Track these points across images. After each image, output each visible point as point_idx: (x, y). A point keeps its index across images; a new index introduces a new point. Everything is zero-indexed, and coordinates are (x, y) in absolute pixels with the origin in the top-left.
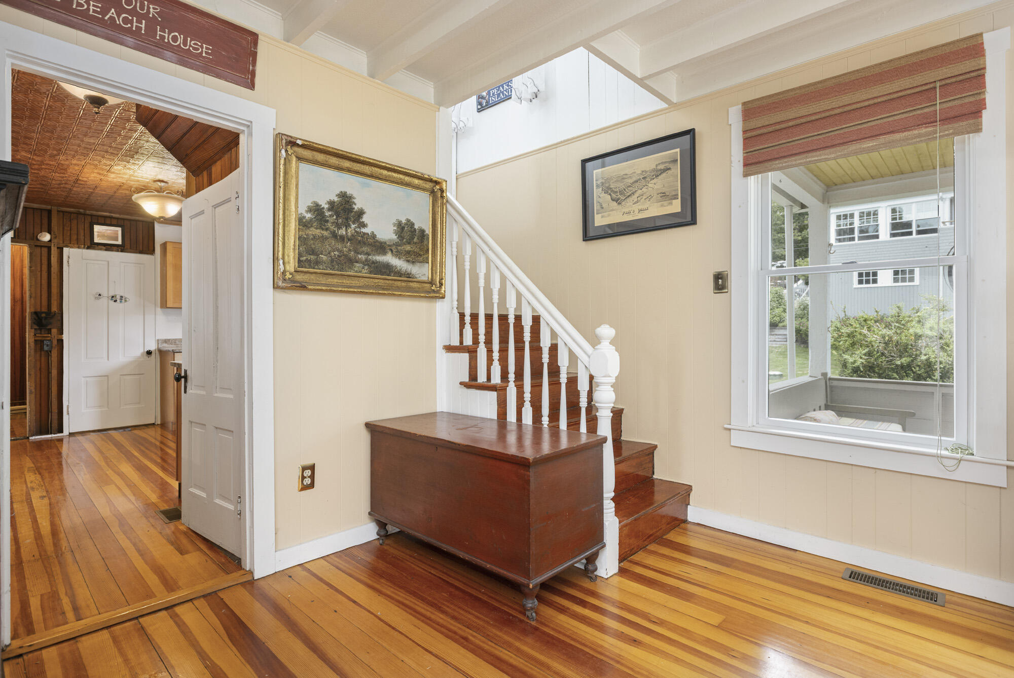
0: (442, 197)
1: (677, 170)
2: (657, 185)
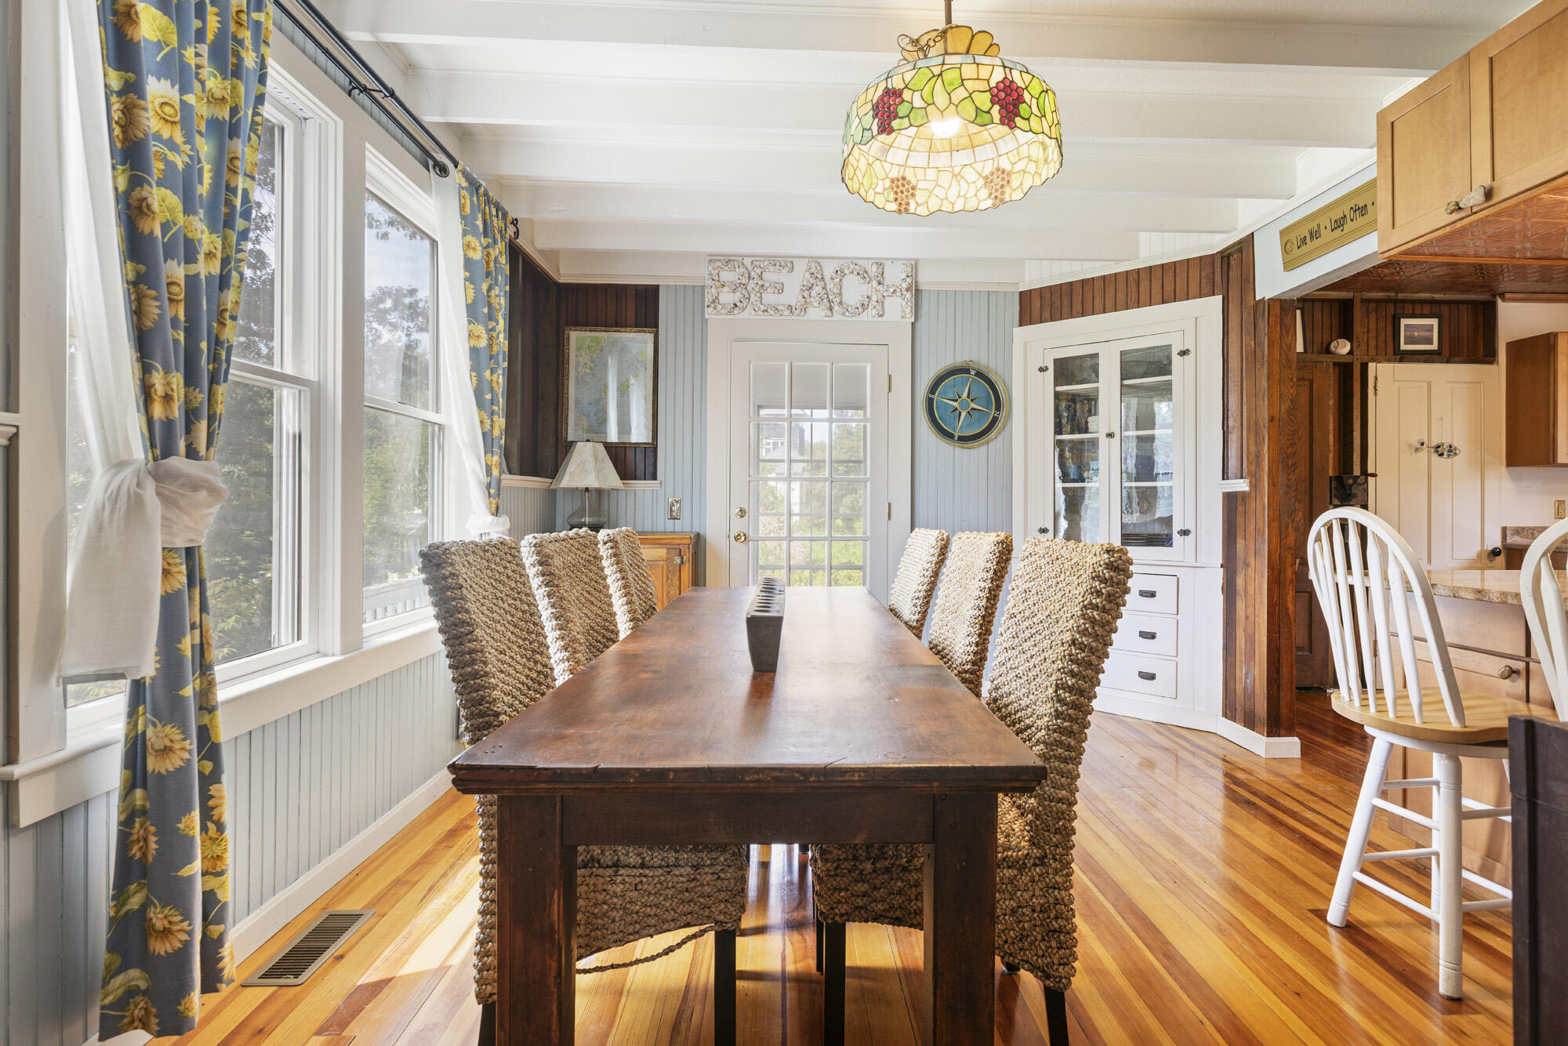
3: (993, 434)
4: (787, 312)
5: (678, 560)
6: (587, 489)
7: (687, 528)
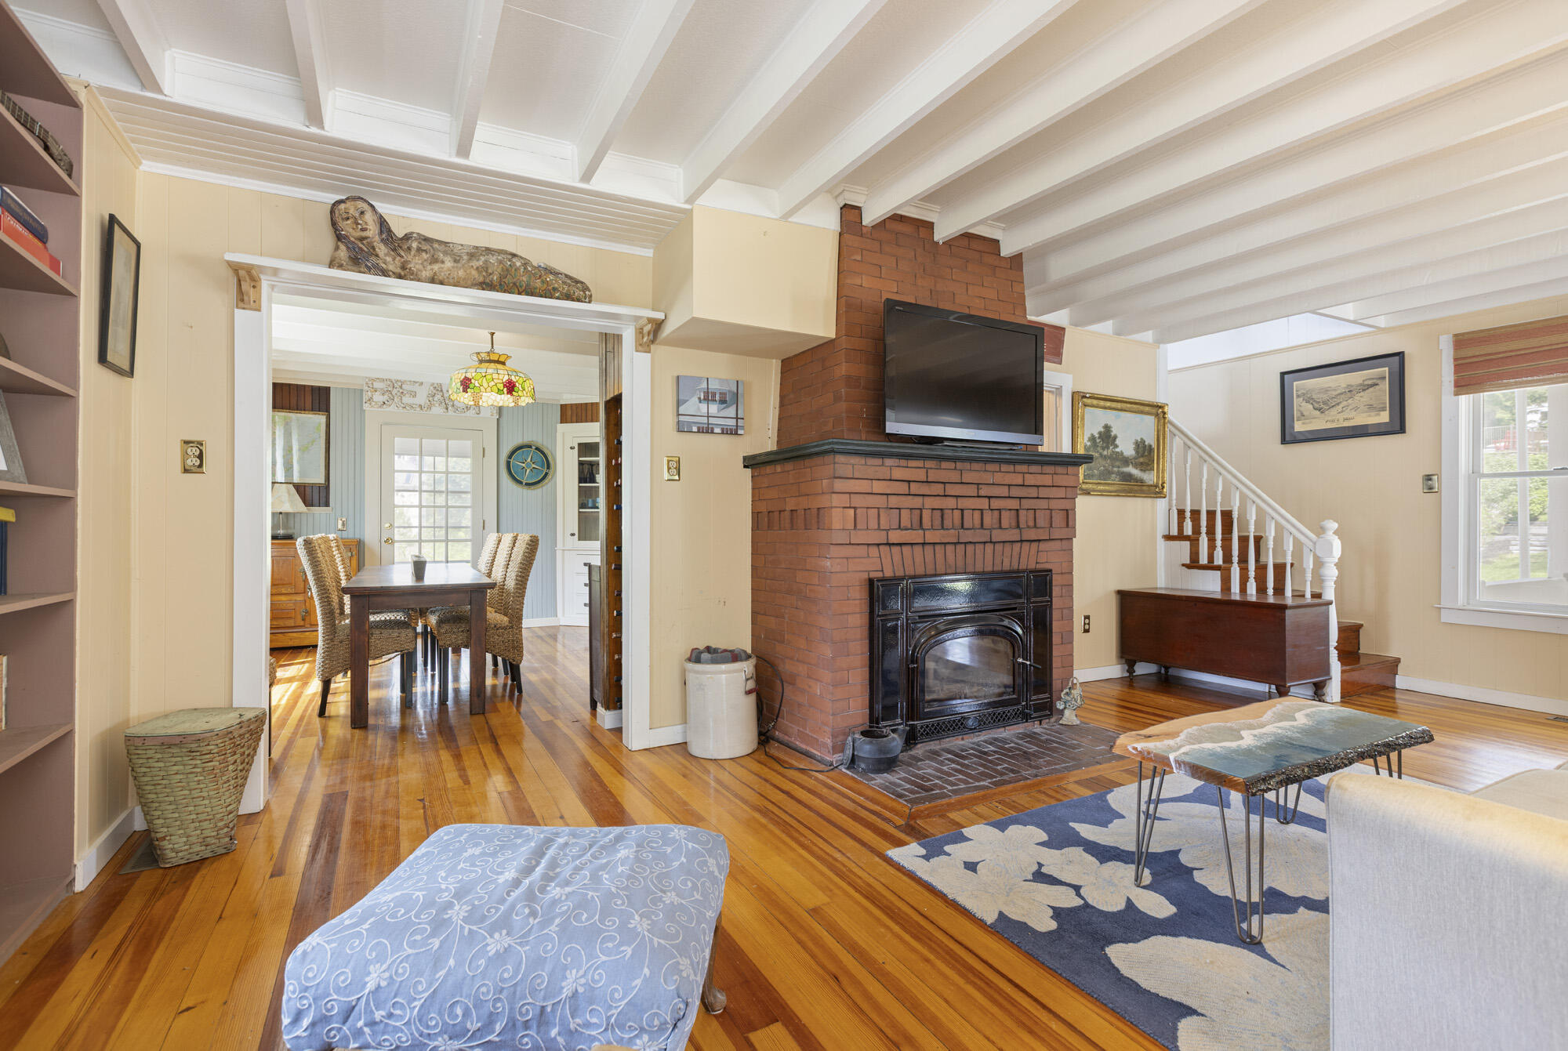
0: (1164, 418)
1: (1385, 386)
2: (1365, 397)
3: (546, 481)
4: (418, 409)
5: (350, 554)
6: (281, 513)
7: (351, 536)
